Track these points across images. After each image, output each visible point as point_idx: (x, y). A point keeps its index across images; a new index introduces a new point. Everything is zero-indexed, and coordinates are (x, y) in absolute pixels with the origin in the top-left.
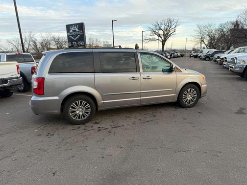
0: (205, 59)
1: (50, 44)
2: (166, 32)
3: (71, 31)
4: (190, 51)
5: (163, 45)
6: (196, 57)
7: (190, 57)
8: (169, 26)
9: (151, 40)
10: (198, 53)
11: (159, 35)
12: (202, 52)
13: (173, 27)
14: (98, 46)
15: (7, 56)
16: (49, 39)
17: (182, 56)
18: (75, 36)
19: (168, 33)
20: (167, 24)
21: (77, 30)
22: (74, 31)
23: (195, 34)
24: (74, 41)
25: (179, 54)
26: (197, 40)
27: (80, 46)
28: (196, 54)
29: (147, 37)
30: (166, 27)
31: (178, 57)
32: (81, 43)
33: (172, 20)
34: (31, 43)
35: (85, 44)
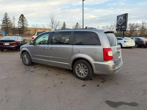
3: (119, 19)
18: (120, 23)
21: (122, 19)
22: (121, 19)
24: (120, 26)
27: (123, 29)
32: (123, 27)
35: (126, 27)
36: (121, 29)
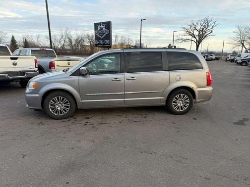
0: (241, 64)
1: (84, 41)
2: (201, 33)
3: (99, 29)
4: (227, 54)
5: (198, 46)
6: (232, 61)
7: (226, 60)
8: (206, 27)
9: (185, 40)
10: (235, 57)
11: (194, 36)
12: (239, 56)
13: (210, 27)
14: (129, 45)
15: (32, 51)
16: (83, 36)
17: (217, 59)
18: (102, 34)
19: (203, 34)
20: (204, 25)
21: (104, 29)
22: (101, 29)
23: (235, 35)
24: (101, 39)
25: (214, 57)
26: (235, 42)
27: (106, 44)
28: (233, 58)
29: (180, 37)
30: (202, 27)
31: (212, 60)
32: (107, 42)
33: (209, 20)
34: (67, 40)
35: (111, 42)
36: (104, 44)
